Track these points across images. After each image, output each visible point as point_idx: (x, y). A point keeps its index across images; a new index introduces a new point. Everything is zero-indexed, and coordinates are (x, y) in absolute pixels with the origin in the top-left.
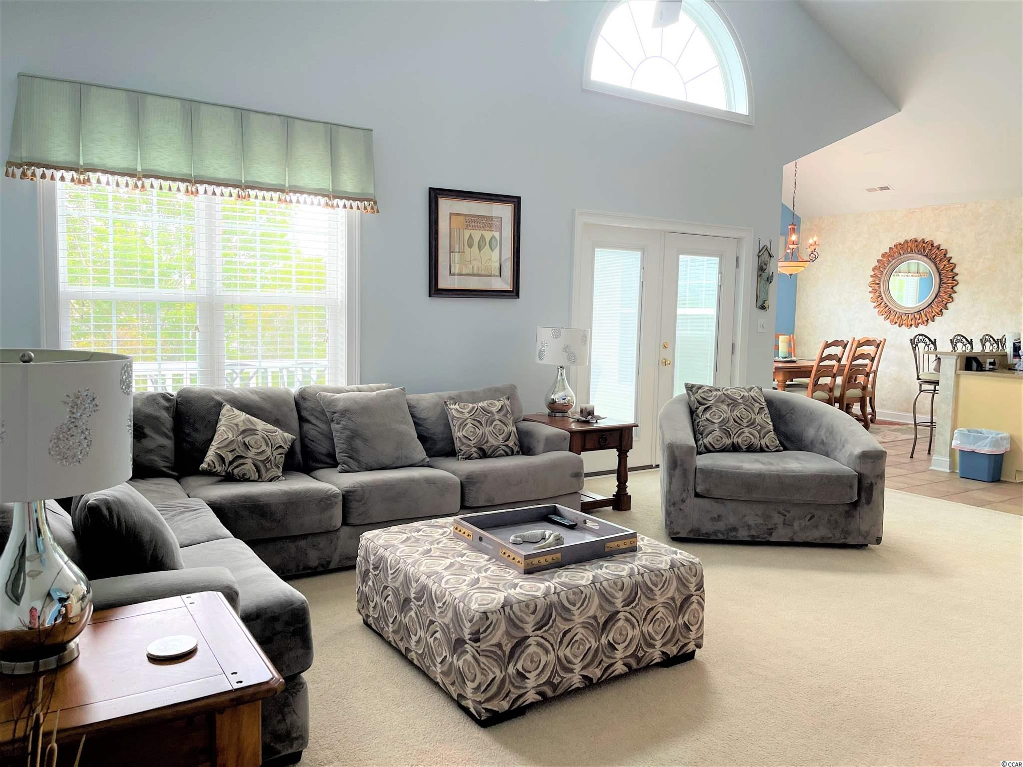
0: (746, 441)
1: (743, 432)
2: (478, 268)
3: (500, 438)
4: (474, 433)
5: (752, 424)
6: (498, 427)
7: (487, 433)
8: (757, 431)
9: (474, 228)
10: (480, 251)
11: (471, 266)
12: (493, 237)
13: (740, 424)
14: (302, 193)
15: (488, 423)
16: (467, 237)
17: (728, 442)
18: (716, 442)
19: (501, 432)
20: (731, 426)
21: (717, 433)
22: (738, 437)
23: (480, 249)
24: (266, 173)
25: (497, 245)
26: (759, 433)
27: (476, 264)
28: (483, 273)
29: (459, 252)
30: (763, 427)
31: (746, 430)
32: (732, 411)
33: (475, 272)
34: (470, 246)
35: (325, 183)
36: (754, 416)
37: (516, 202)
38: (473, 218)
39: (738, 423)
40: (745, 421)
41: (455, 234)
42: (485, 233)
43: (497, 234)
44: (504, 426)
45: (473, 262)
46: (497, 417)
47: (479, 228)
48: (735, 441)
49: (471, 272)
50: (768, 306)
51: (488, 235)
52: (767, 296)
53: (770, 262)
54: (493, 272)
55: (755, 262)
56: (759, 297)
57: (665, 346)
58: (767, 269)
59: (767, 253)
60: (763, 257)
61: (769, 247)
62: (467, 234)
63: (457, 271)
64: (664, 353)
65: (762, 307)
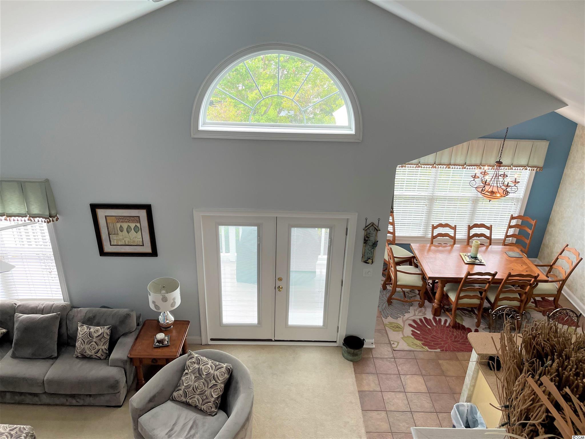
0: (194, 403)
1: (194, 397)
2: (128, 242)
3: (93, 351)
4: (80, 347)
5: (202, 393)
6: (93, 346)
7: (86, 348)
8: (202, 399)
9: (122, 222)
11: (123, 242)
12: (136, 226)
13: (195, 392)
15: (88, 343)
16: (119, 227)
17: (184, 400)
18: (178, 397)
19: (94, 348)
20: (189, 391)
21: (181, 392)
22: (190, 399)
23: (128, 232)
25: (139, 230)
26: (203, 401)
27: (127, 240)
28: (132, 244)
29: (115, 234)
30: (207, 398)
31: (197, 396)
32: (195, 382)
33: (127, 243)
34: (122, 231)
36: (206, 389)
37: (148, 208)
38: (120, 217)
39: (194, 391)
40: (199, 391)
41: (110, 225)
42: (130, 224)
43: (138, 225)
44: (96, 345)
45: (125, 239)
46: (94, 340)
47: (126, 222)
48: (188, 401)
49: (124, 244)
50: (372, 262)
51: (133, 225)
52: (372, 255)
53: (377, 233)
54: (138, 244)
55: (362, 234)
56: (364, 255)
57: (280, 279)
58: (372, 239)
59: (374, 228)
60: (368, 231)
61: (376, 223)
62: (119, 225)
63: (115, 244)
64: (279, 283)
65: (366, 262)
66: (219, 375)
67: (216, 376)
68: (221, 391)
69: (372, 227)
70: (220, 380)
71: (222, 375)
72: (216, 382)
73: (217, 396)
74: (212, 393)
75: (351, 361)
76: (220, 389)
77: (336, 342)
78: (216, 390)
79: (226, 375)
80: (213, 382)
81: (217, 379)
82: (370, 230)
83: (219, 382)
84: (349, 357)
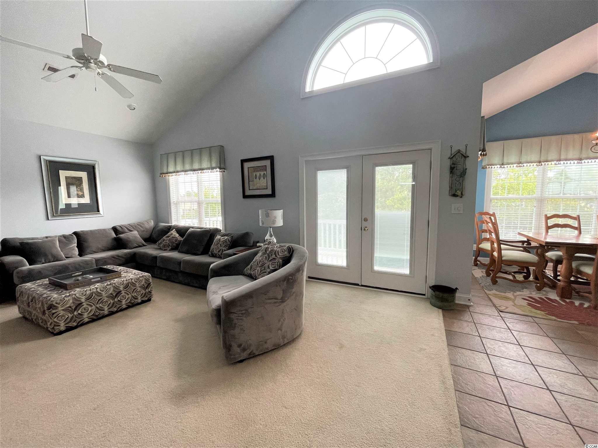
9: (257, 171)
10: (259, 180)
11: (256, 186)
12: (264, 173)
14: (204, 170)
16: (254, 175)
24: (196, 166)
25: (265, 177)
27: (258, 185)
28: (261, 188)
29: (252, 181)
33: (258, 188)
34: (256, 178)
35: (209, 166)
37: (272, 159)
38: (256, 168)
41: (250, 175)
42: (261, 173)
43: (265, 172)
47: (259, 171)
49: (256, 188)
50: (462, 194)
51: (262, 173)
52: (461, 186)
53: (465, 161)
54: (265, 188)
55: (448, 163)
56: (452, 188)
57: (366, 220)
58: (460, 167)
59: (461, 155)
60: (454, 159)
61: (463, 150)
62: (254, 174)
63: (252, 189)
64: (365, 224)
65: (454, 195)
66: (280, 251)
67: (277, 252)
68: (278, 265)
69: (458, 154)
70: (279, 255)
71: (282, 251)
72: (276, 256)
73: (273, 269)
74: (270, 265)
75: (440, 309)
76: (277, 263)
77: (424, 295)
78: (274, 263)
79: (286, 252)
80: (274, 256)
81: (277, 254)
82: (457, 158)
83: (278, 256)
84: (438, 303)
